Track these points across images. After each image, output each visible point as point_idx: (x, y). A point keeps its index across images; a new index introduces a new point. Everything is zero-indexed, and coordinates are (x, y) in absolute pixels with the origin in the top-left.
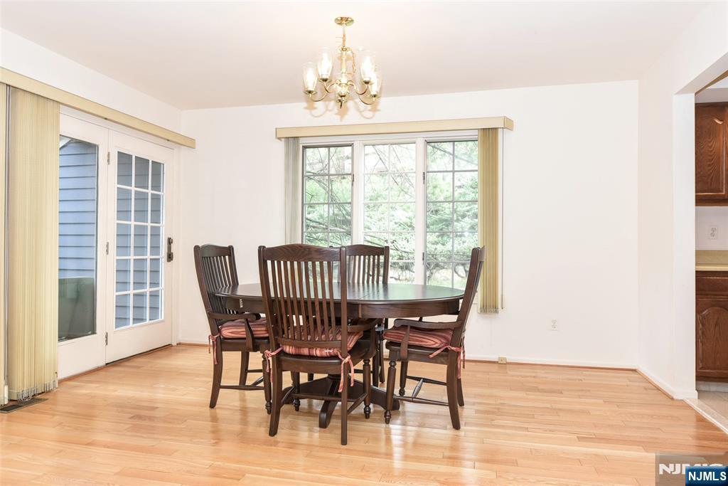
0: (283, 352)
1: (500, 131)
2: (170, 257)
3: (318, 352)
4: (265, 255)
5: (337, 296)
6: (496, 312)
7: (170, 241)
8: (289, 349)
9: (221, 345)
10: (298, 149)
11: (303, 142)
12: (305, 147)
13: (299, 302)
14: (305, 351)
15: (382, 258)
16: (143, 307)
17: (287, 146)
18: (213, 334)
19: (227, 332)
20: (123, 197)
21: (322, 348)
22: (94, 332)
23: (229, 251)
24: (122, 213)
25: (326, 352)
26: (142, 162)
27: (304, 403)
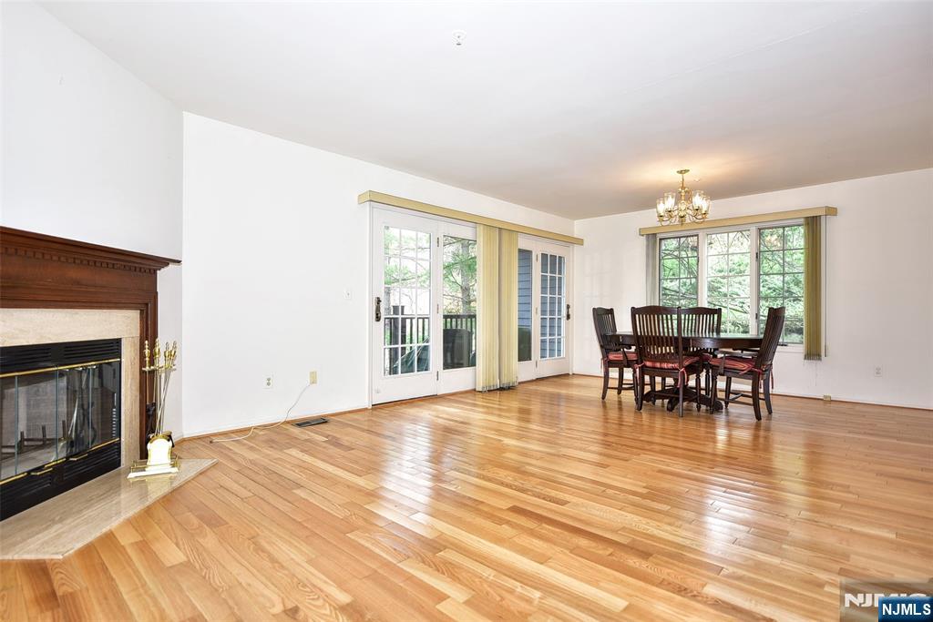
0: (645, 366)
1: (823, 219)
2: (568, 317)
3: (665, 365)
4: (635, 311)
5: (676, 335)
6: (820, 359)
7: (568, 307)
8: (648, 364)
9: (608, 364)
10: (656, 241)
11: (659, 236)
12: (661, 239)
13: (654, 337)
14: (658, 365)
15: (716, 316)
16: (554, 350)
17: (648, 240)
18: (603, 358)
19: (612, 357)
20: (544, 279)
21: (668, 362)
22: (530, 359)
23: (611, 311)
24: (544, 289)
25: (670, 365)
26: (553, 257)
27: (658, 402)
